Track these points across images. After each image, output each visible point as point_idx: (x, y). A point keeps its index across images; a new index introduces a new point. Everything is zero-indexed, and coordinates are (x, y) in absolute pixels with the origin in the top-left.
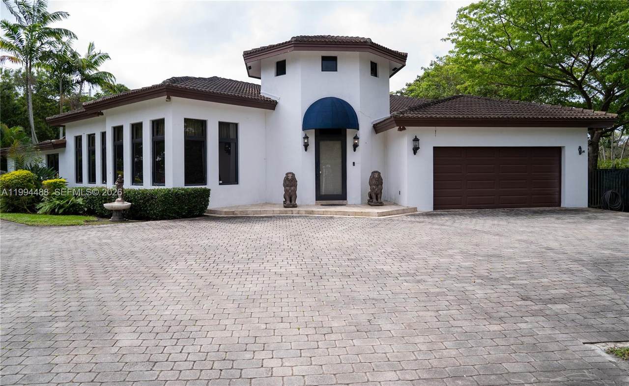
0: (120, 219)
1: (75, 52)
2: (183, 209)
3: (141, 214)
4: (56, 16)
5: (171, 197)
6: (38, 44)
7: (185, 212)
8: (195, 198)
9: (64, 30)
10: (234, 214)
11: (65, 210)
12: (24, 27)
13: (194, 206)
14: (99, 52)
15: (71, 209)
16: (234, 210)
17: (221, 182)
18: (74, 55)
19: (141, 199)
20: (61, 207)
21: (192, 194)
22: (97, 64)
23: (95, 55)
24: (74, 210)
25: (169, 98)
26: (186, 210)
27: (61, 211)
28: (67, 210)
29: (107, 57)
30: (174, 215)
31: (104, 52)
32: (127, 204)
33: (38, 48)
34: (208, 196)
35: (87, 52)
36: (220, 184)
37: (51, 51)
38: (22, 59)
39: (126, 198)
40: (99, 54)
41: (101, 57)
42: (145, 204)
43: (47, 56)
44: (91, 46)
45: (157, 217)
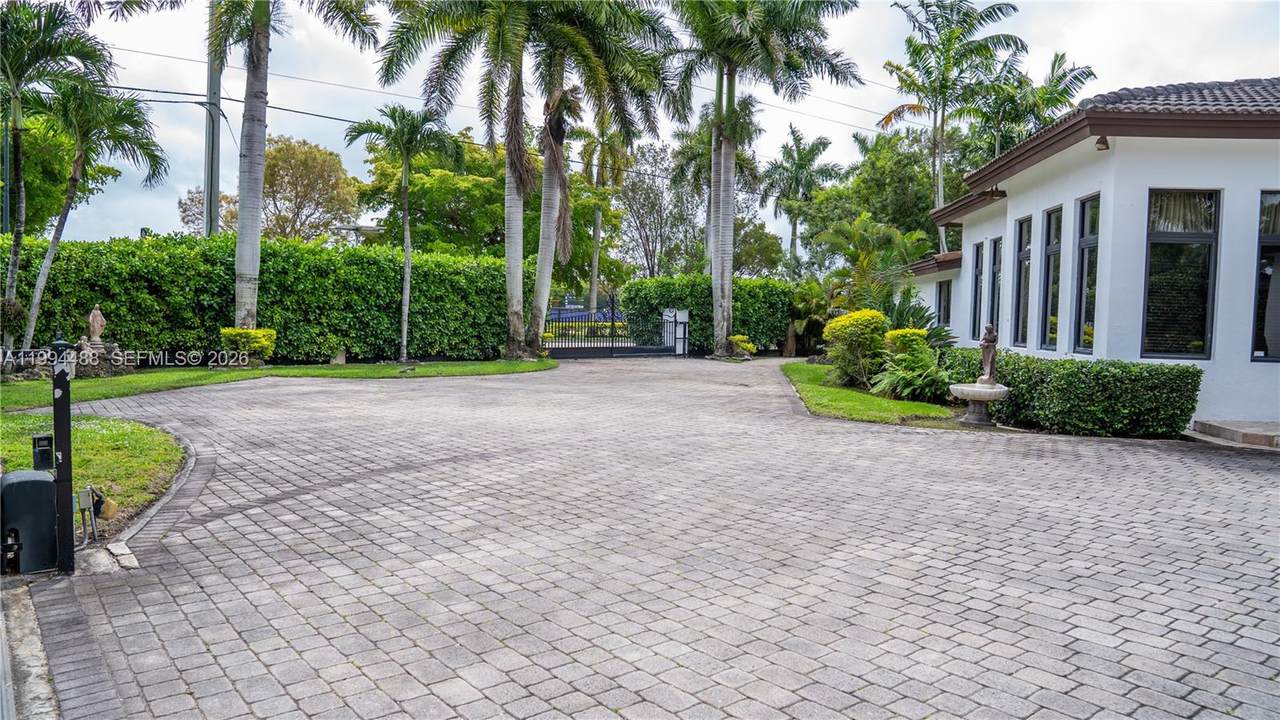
0: (980, 420)
1: (1026, 77)
2: (1115, 413)
3: (1026, 416)
4: (992, 13)
5: (1084, 382)
6: (954, 73)
7: (1122, 422)
8: (1152, 389)
9: (1004, 36)
10: (1271, 445)
11: (914, 390)
12: (933, 49)
13: (1151, 410)
14: (1072, 67)
15: (927, 390)
16: (1273, 434)
17: (1260, 354)
18: (1023, 82)
19: (1023, 382)
20: (908, 384)
21: (1143, 378)
22: (1068, 94)
23: (1065, 75)
24: (932, 393)
25: (1103, 142)
26: (1125, 418)
27: (907, 391)
28: (918, 391)
29: (1089, 74)
30: (1090, 426)
31: (1081, 64)
32: (1001, 389)
33: (956, 80)
34: (1195, 388)
35: (1050, 72)
36: (1254, 359)
37: (980, 83)
38: (928, 106)
39: (998, 376)
40: (1072, 70)
41: (1076, 78)
42: (1030, 392)
43: (969, 93)
44: (1059, 59)
45: (1052, 425)
